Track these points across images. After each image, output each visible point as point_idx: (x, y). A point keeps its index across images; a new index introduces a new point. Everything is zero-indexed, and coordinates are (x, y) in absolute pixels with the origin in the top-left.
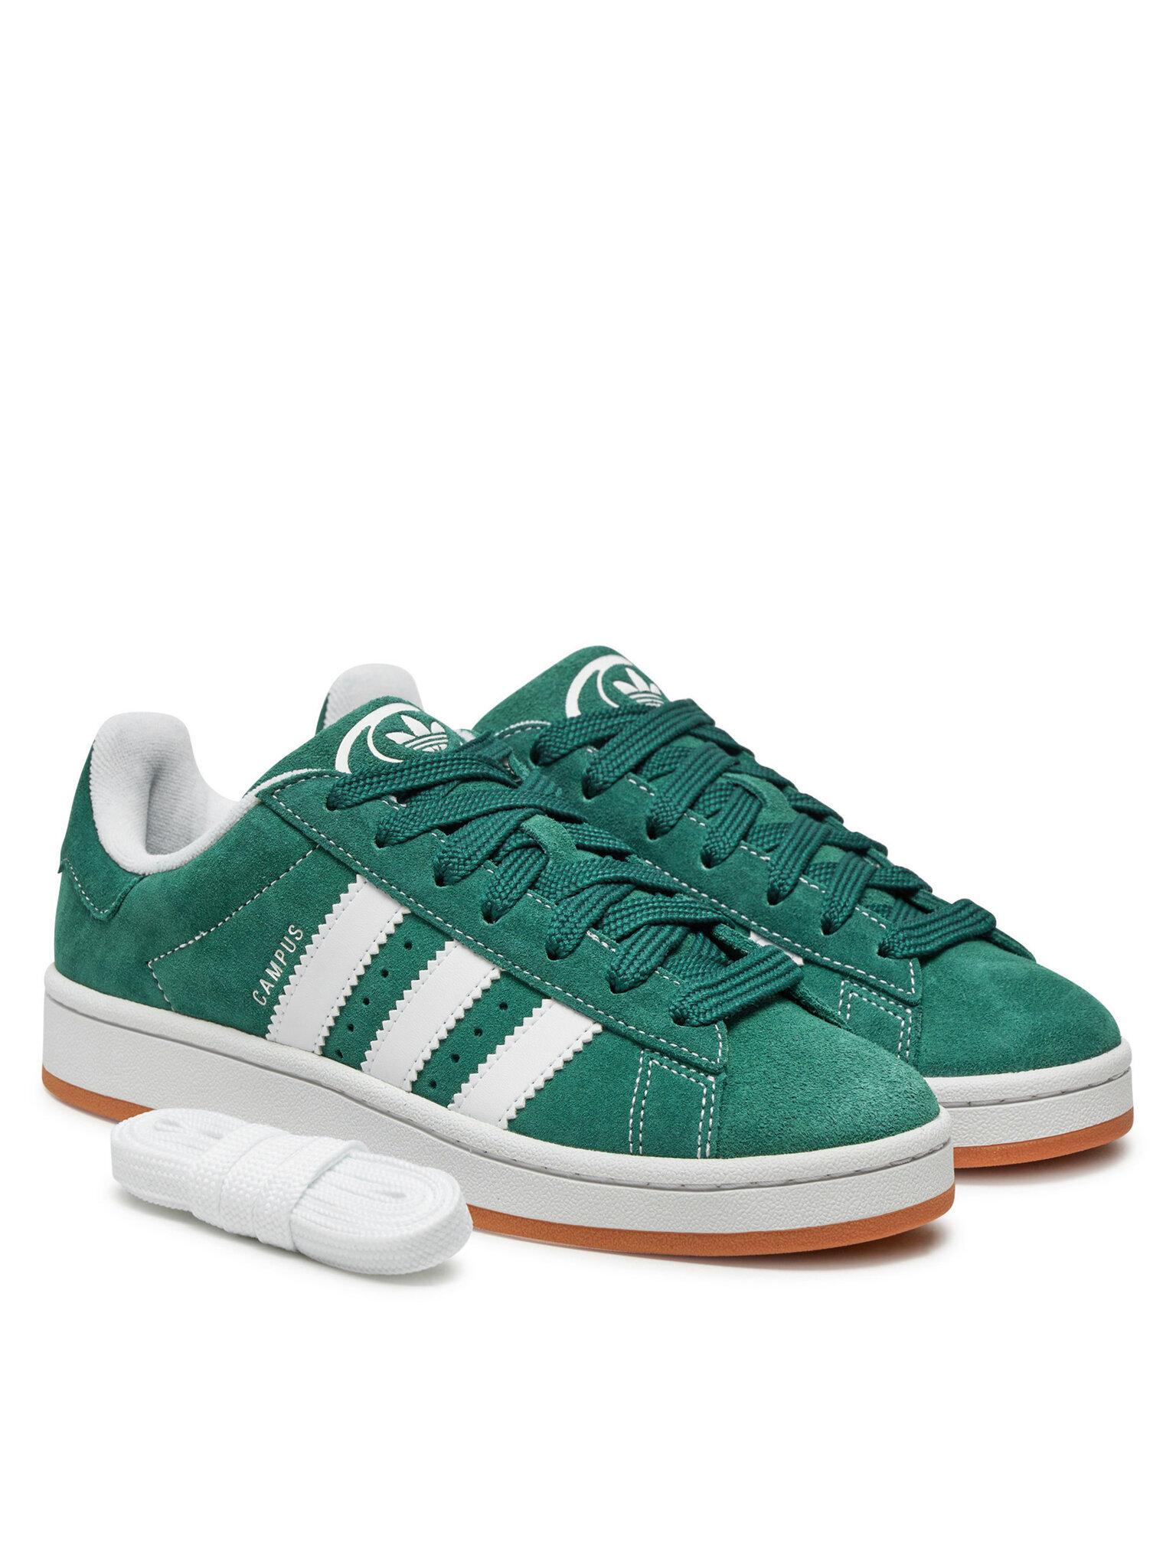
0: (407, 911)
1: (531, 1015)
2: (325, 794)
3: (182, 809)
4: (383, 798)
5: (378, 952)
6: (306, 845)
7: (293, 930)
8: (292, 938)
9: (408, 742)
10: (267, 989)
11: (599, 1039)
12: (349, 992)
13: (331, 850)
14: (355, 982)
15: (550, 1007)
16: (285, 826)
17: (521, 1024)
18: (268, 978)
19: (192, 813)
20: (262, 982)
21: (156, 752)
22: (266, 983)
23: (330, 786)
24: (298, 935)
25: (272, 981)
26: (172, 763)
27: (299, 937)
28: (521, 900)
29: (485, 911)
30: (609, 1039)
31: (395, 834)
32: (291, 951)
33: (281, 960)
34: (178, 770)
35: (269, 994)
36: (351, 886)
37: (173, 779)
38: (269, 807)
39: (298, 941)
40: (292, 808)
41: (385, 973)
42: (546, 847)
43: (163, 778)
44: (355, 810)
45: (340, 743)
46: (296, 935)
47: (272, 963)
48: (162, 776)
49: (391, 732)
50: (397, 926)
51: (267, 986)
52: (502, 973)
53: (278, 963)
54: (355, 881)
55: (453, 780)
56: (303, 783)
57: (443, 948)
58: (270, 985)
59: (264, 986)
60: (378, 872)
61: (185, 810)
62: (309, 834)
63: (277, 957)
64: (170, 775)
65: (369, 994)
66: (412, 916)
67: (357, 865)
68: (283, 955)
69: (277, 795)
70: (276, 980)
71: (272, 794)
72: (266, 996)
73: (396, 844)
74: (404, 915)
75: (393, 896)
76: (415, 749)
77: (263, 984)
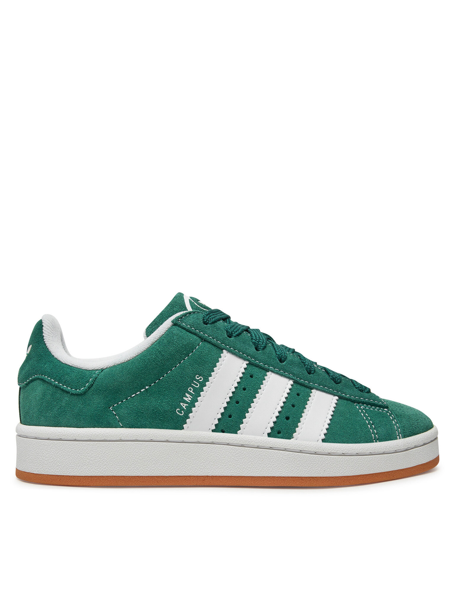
0: (248, 362)
1: (310, 396)
2: (202, 319)
5: (240, 381)
6: (199, 340)
7: (198, 377)
8: (198, 381)
10: (184, 407)
11: (339, 402)
12: (228, 400)
13: (211, 341)
14: (231, 395)
15: (316, 393)
16: (188, 333)
17: (309, 400)
18: (185, 402)
20: (182, 404)
22: (184, 404)
23: (202, 315)
24: (201, 379)
25: (187, 403)
27: (201, 380)
29: (279, 359)
30: (342, 402)
31: (234, 332)
32: (197, 387)
33: (191, 392)
35: (185, 409)
36: (222, 355)
38: (179, 326)
39: (201, 382)
40: (189, 325)
41: (244, 389)
44: (215, 324)
46: (200, 379)
47: (187, 394)
50: (245, 369)
51: (184, 406)
52: (294, 382)
53: (190, 393)
54: (222, 353)
56: (190, 316)
57: (266, 375)
58: (185, 405)
59: (183, 406)
60: (233, 347)
62: (200, 335)
63: (189, 391)
65: (239, 399)
66: (250, 364)
67: (223, 346)
68: (192, 390)
69: (180, 321)
70: (189, 401)
71: (178, 321)
72: (183, 410)
73: (236, 336)
74: (247, 364)
75: (240, 357)
77: (182, 405)
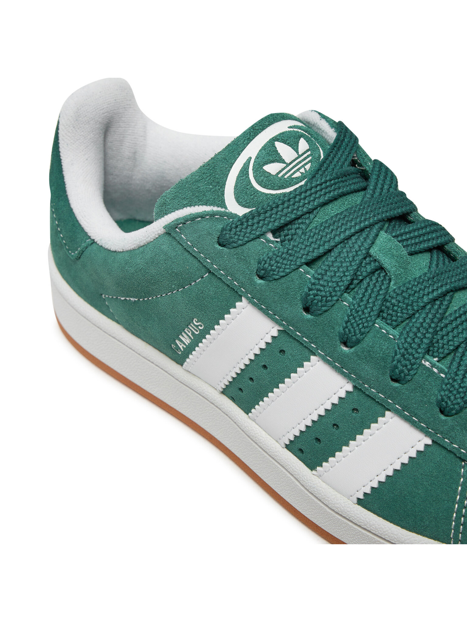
0: (281, 329)
1: (376, 422)
2: (216, 235)
3: (128, 142)
4: (262, 237)
5: (259, 353)
6: (203, 270)
7: (196, 322)
8: (196, 326)
9: (280, 171)
10: (181, 347)
11: (430, 449)
12: (238, 371)
13: (222, 278)
14: (242, 367)
15: (392, 418)
16: (186, 254)
17: (369, 428)
18: (181, 341)
19: (136, 143)
20: (177, 341)
21: (106, 114)
22: (180, 343)
23: (220, 227)
25: (185, 343)
26: (118, 116)
27: (201, 327)
28: (371, 331)
29: (343, 341)
30: (437, 450)
31: (272, 273)
32: (197, 333)
33: (190, 334)
34: (123, 119)
35: (182, 350)
36: (238, 304)
37: (120, 125)
38: (174, 237)
39: (200, 329)
40: (192, 241)
41: (265, 368)
42: (389, 272)
43: (113, 126)
44: (239, 250)
45: (228, 175)
46: (199, 326)
48: (113, 125)
49: (267, 164)
50: (274, 338)
51: (180, 345)
52: (355, 387)
53: (188, 335)
54: (241, 302)
55: (317, 208)
56: (199, 222)
57: (309, 361)
61: (130, 143)
62: (205, 264)
63: (187, 332)
64: (118, 124)
65: (253, 377)
66: (285, 333)
67: (242, 291)
68: (191, 332)
69: (180, 229)
70: (187, 344)
71: (176, 228)
73: (272, 280)
74: (279, 330)
75: (271, 317)
76: (286, 177)
77: (178, 343)
